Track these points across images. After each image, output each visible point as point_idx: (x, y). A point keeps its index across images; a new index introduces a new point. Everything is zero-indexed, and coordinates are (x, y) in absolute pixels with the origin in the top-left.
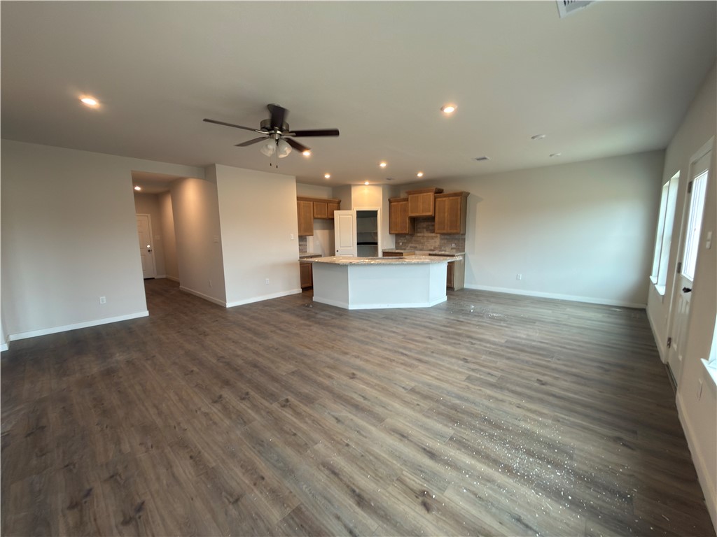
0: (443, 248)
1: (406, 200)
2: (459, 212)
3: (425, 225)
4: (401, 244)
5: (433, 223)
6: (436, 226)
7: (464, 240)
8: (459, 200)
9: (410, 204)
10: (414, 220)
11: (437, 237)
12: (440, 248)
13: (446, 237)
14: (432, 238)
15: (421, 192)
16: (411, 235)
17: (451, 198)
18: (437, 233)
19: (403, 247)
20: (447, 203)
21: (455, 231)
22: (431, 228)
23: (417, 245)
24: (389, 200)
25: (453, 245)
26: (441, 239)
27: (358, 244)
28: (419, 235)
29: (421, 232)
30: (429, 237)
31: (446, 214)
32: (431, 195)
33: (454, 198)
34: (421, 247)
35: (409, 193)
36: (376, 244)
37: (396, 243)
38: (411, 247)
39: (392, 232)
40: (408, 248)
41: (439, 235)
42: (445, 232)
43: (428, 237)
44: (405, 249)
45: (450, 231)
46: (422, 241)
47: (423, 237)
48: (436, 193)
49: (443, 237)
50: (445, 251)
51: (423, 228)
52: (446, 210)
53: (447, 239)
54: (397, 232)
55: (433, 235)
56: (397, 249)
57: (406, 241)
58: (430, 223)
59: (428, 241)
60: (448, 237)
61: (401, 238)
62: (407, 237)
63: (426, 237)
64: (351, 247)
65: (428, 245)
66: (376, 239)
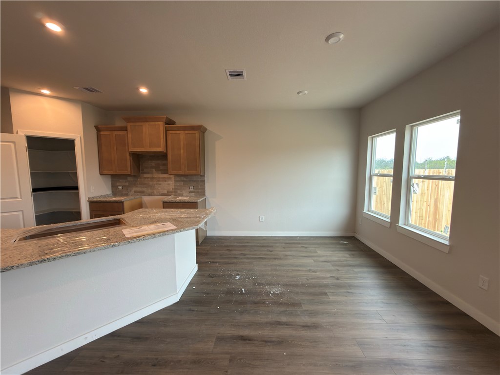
0: (179, 192)
1: (125, 129)
2: (198, 150)
3: (153, 163)
4: (120, 188)
5: (164, 162)
6: (170, 166)
7: (204, 182)
8: (197, 135)
9: (130, 135)
10: (139, 159)
11: (170, 178)
12: (176, 192)
13: (182, 178)
14: (165, 180)
15: (146, 120)
16: (134, 176)
17: (186, 132)
18: (170, 174)
19: (124, 193)
20: (182, 137)
21: (194, 172)
22: (162, 168)
23: (144, 189)
24: (96, 127)
25: (192, 188)
26: (176, 181)
27: (34, 190)
28: (146, 176)
29: (148, 173)
30: (159, 178)
31: (182, 151)
32: (161, 126)
33: (191, 132)
34: (150, 191)
35: (128, 120)
36: (77, 188)
37: (113, 186)
38: (135, 192)
39: (105, 172)
40: (132, 193)
41: (172, 176)
42: (181, 172)
43: (159, 179)
44: (127, 195)
45: (187, 172)
47: (153, 178)
48: (166, 124)
49: (178, 179)
50: (182, 195)
51: (152, 167)
52: (182, 146)
53: (183, 181)
54: (112, 172)
55: (165, 176)
56: (115, 194)
57: (127, 184)
58: (159, 162)
59: (160, 184)
60: (185, 179)
61: (121, 180)
62: (129, 178)
63: (156, 178)
64: (17, 198)
65: (159, 188)
66: (77, 182)
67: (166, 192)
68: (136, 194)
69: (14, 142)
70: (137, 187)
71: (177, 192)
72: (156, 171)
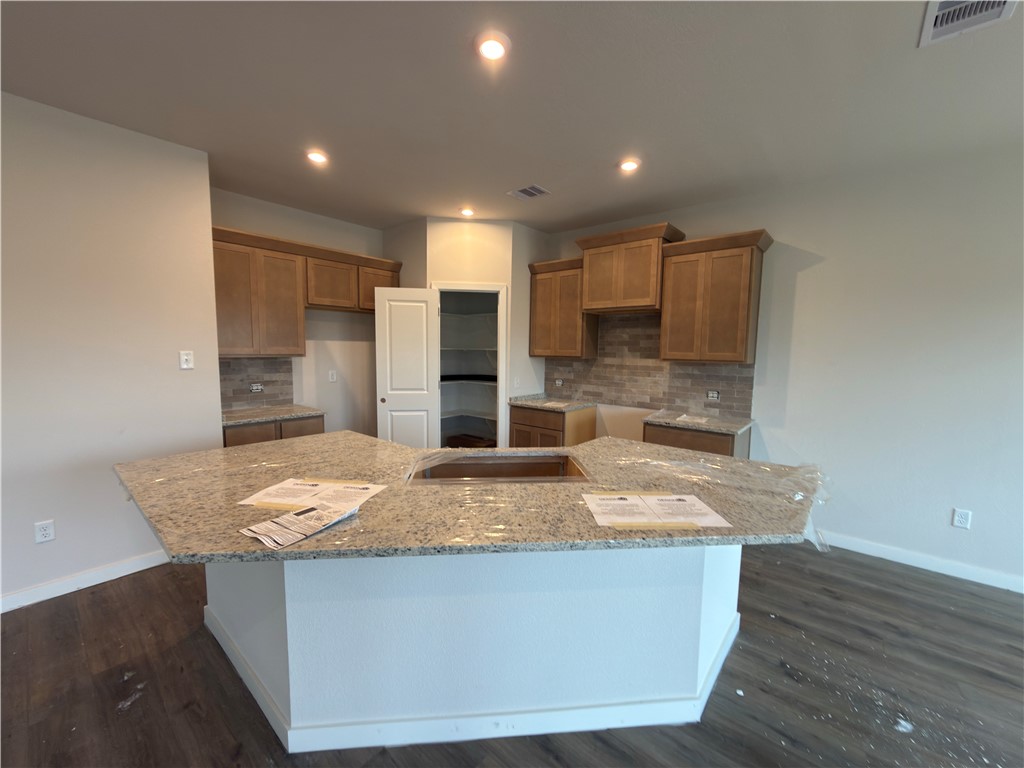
0: (678, 402)
1: (578, 264)
2: (743, 296)
3: (625, 334)
4: (559, 383)
5: (652, 331)
6: (666, 340)
7: (749, 382)
8: (746, 260)
9: (586, 276)
10: (597, 322)
11: (660, 369)
12: (671, 401)
13: (690, 370)
14: (647, 371)
15: (619, 239)
16: (587, 361)
17: (715, 254)
18: (665, 360)
19: (565, 393)
20: (701, 269)
21: (728, 355)
22: (643, 343)
23: (601, 389)
24: (531, 267)
25: (713, 396)
26: (674, 376)
27: (444, 378)
28: (608, 361)
29: (613, 355)
30: (636, 367)
31: (699, 303)
32: (654, 245)
33: (728, 252)
34: (613, 394)
35: (586, 244)
36: (494, 379)
37: (546, 379)
38: (585, 393)
39: (538, 351)
40: (578, 395)
41: (666, 365)
42: (691, 356)
43: (634, 370)
44: (568, 398)
45: (708, 355)
46: (617, 377)
47: (621, 367)
48: (666, 240)
49: (679, 370)
50: (685, 411)
51: (623, 343)
52: (700, 289)
53: (693, 377)
54: (548, 353)
55: (650, 362)
56: (550, 392)
57: (572, 376)
58: (639, 331)
59: (636, 381)
60: (696, 372)
61: (561, 369)
62: (576, 365)
63: (628, 367)
64: (423, 390)
65: (633, 390)
66: (495, 369)
67: (647, 399)
68: (586, 397)
69: (426, 302)
70: (589, 383)
71: (674, 402)
72: (629, 351)
